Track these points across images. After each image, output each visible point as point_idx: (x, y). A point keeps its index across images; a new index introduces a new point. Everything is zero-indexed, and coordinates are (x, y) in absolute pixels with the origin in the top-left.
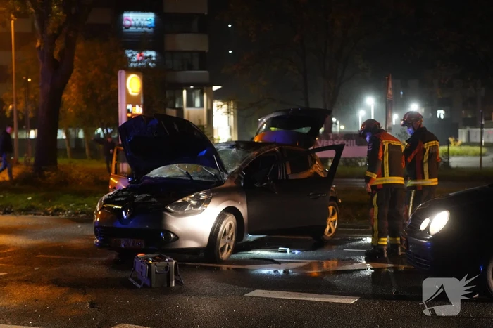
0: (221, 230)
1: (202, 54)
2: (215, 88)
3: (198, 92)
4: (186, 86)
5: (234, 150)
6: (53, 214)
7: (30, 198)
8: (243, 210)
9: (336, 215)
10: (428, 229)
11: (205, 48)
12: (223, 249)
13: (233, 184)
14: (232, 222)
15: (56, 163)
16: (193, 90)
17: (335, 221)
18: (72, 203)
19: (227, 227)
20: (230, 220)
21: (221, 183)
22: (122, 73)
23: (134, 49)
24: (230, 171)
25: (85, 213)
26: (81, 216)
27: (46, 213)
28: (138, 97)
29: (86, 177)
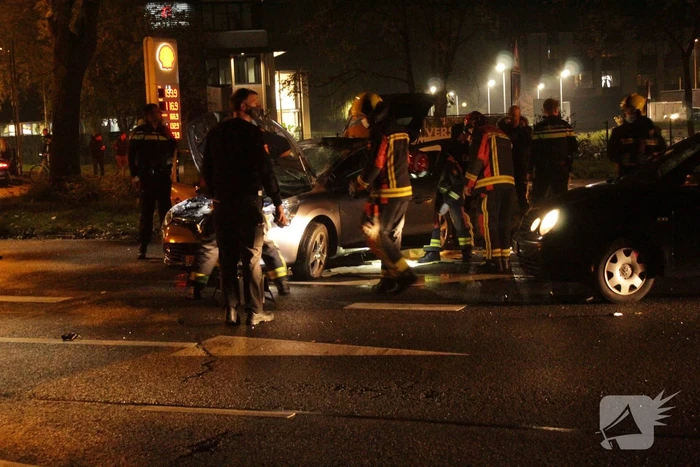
0: (310, 244)
2: (276, 54)
3: (252, 61)
4: (235, 52)
5: (321, 149)
6: (86, 237)
7: (54, 218)
8: (335, 219)
9: (446, 222)
10: (538, 229)
12: (313, 264)
13: (322, 189)
14: (323, 233)
15: (79, 171)
16: (245, 58)
17: (445, 231)
18: (109, 222)
19: (318, 239)
20: (321, 231)
21: (308, 188)
22: (149, 40)
24: (318, 174)
25: (127, 234)
26: (124, 238)
27: (78, 236)
28: (173, 73)
29: (120, 188)
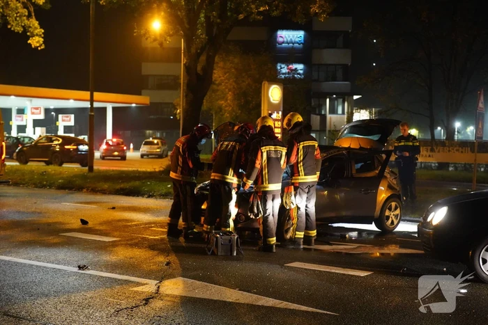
1: (345, 67)
2: (355, 97)
3: (341, 100)
4: (329, 95)
7: (169, 186)
9: (399, 209)
10: (431, 221)
11: (348, 61)
16: (336, 99)
17: (398, 215)
22: (265, 84)
23: (283, 62)
28: (279, 104)
